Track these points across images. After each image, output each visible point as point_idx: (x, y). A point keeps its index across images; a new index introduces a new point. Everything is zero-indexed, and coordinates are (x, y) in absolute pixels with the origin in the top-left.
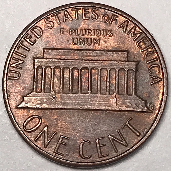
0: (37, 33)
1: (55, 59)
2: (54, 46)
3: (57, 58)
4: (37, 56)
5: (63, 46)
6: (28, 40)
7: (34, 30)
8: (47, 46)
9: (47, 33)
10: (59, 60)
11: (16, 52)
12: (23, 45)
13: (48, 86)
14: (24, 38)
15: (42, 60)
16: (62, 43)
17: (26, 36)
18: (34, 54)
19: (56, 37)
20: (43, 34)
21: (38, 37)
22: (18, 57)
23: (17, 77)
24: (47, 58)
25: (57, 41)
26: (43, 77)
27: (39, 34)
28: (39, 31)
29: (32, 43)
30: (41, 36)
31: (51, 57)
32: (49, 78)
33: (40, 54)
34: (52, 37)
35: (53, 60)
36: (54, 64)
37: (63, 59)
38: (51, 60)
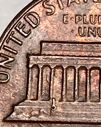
0: (32, 21)
1: (56, 55)
2: (54, 38)
3: (58, 54)
4: (32, 51)
5: (67, 39)
6: (21, 31)
7: (29, 16)
8: (46, 39)
9: (46, 21)
10: (62, 57)
11: (4, 46)
12: (14, 37)
13: (46, 92)
14: (15, 28)
15: (39, 57)
16: (66, 34)
17: (18, 25)
18: (29, 49)
19: (57, 26)
20: (40, 23)
21: (34, 26)
22: (7, 53)
23: (6, 80)
24: (45, 55)
25: (59, 32)
26: (40, 79)
27: (35, 22)
28: (35, 19)
29: (26, 35)
30: (37, 25)
31: (51, 53)
32: (47, 82)
33: (37, 49)
34: (52, 26)
35: (53, 57)
36: (54, 62)
37: (66, 55)
38: (50, 57)
